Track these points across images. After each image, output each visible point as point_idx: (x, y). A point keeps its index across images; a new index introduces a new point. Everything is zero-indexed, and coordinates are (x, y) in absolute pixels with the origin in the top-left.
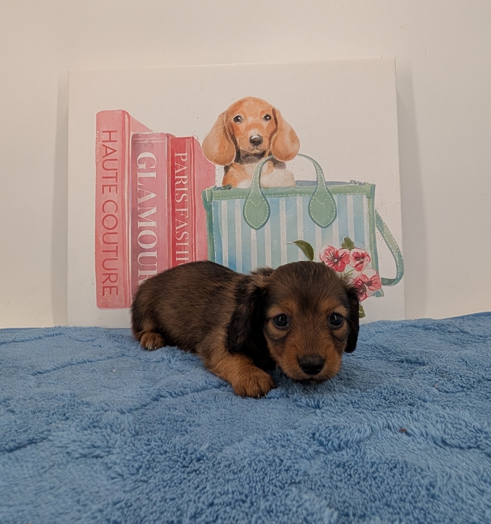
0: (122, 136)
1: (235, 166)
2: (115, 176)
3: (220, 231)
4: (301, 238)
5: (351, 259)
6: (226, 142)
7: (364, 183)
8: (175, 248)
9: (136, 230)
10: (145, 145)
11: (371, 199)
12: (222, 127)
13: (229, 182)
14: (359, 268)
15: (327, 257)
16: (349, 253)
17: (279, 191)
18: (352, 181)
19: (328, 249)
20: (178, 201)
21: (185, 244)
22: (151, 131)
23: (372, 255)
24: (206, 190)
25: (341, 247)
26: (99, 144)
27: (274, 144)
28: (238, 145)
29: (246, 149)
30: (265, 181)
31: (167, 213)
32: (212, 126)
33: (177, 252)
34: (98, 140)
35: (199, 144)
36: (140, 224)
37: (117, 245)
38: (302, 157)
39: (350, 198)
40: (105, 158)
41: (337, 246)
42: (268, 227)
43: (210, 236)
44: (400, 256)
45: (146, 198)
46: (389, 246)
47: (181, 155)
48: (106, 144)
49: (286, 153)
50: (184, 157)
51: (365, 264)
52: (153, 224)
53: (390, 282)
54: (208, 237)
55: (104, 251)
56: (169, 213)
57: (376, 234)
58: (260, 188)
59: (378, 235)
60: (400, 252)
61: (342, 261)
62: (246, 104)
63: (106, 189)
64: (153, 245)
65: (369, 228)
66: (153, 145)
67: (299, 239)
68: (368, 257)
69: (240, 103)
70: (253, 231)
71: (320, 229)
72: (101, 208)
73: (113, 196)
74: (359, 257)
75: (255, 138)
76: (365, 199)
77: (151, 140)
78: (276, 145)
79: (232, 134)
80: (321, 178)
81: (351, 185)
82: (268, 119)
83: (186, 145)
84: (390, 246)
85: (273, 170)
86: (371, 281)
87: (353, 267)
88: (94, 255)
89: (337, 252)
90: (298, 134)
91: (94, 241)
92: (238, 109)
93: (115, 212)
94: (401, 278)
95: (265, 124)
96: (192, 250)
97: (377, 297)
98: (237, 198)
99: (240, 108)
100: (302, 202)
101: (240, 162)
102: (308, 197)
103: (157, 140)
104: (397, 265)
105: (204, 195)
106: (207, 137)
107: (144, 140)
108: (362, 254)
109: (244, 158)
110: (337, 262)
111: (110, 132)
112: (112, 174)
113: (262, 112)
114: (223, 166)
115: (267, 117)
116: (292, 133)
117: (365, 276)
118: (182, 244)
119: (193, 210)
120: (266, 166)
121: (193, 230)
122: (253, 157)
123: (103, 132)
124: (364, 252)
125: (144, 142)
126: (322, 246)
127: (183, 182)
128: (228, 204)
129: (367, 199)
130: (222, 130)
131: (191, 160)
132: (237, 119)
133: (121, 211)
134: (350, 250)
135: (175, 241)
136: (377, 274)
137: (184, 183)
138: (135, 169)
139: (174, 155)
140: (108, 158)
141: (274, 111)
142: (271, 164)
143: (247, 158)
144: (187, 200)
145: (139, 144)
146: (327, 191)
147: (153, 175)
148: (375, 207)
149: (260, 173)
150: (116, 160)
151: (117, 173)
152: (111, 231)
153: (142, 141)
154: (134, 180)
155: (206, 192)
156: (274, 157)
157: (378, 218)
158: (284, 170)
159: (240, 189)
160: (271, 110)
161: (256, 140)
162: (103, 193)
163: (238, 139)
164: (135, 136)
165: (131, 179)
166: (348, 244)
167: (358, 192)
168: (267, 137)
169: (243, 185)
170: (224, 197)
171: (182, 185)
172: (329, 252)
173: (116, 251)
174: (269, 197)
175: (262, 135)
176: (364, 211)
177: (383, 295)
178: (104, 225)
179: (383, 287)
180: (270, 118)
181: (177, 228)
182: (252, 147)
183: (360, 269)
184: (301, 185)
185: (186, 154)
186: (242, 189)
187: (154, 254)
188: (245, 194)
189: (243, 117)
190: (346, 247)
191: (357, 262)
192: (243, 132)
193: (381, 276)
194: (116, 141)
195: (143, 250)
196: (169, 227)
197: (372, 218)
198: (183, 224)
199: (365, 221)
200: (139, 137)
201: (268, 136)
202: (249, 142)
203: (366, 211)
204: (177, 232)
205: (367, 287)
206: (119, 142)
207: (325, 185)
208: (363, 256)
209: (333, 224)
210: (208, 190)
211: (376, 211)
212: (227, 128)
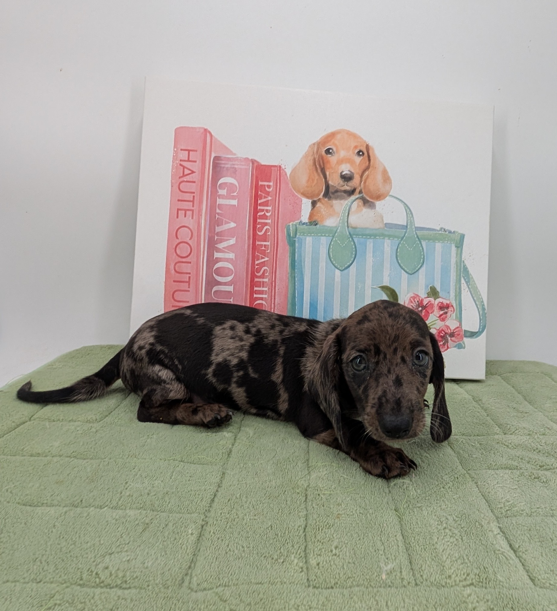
0: (202, 156)
1: (323, 201)
2: (192, 199)
3: (303, 270)
4: (386, 283)
5: (436, 309)
6: (316, 174)
7: (454, 232)
8: (253, 284)
9: (211, 261)
10: (227, 169)
11: (460, 249)
12: (312, 158)
13: (315, 218)
14: (442, 318)
15: (412, 304)
16: (433, 303)
17: (368, 232)
18: (441, 229)
19: (414, 297)
20: (260, 234)
21: (265, 280)
22: (235, 154)
23: (456, 305)
24: (291, 224)
25: (426, 296)
26: (176, 163)
27: (365, 183)
28: (328, 179)
29: (336, 185)
30: (354, 220)
31: (246, 245)
32: (301, 156)
33: (256, 289)
34: (175, 158)
35: (286, 174)
36: (217, 255)
37: (189, 275)
38: (393, 198)
39: (438, 246)
40: (182, 179)
41: (422, 294)
42: (353, 268)
43: (291, 274)
44: (484, 309)
45: (225, 227)
46: (474, 300)
47: (266, 183)
48: (184, 164)
49: (377, 193)
50: (269, 187)
51: (449, 314)
52: (231, 256)
53: (473, 335)
54: (290, 274)
55: (174, 281)
56: (249, 246)
57: (462, 285)
58: (348, 227)
59: (464, 286)
60: (484, 305)
61: (426, 310)
62: (339, 136)
63: (181, 213)
64: (229, 278)
65: (455, 278)
66: (235, 171)
67: (384, 284)
68: (452, 308)
69: (332, 135)
70: (338, 272)
71: (407, 275)
72: (174, 234)
73: (189, 221)
74: (444, 307)
75: (346, 174)
76: (454, 248)
77: (234, 165)
78: (367, 183)
79: (322, 167)
80: (411, 221)
81: (440, 232)
82: (361, 155)
83: (273, 174)
84: (475, 298)
85: (362, 210)
86: (453, 333)
87: (437, 317)
88: (163, 284)
89: (422, 300)
90: (390, 174)
91: (165, 269)
92: (331, 140)
93: (190, 239)
94: (483, 331)
95: (358, 160)
96: (272, 288)
97: (459, 348)
98: (323, 236)
99: (333, 141)
100: (390, 245)
101: (328, 198)
102: (396, 240)
103: (240, 165)
104: (480, 317)
105: (288, 230)
106: (295, 167)
107: (226, 164)
108: (447, 304)
109: (333, 193)
110: (421, 311)
111: (189, 151)
112: (189, 197)
113: (356, 147)
114: (311, 201)
115: (360, 153)
116: (385, 172)
117: (448, 327)
118: (261, 280)
119: (276, 245)
120: (355, 204)
121: (274, 265)
122: (343, 194)
123: (181, 150)
124: (448, 302)
125: (226, 166)
126: (407, 294)
127: (266, 213)
128: (313, 241)
129: (456, 248)
130: (311, 162)
131: (276, 191)
132: (328, 151)
133: (196, 239)
134: (435, 300)
135: (253, 276)
136: (460, 325)
137: (268, 214)
138: (214, 194)
139: (258, 183)
140: (185, 179)
141: (367, 147)
142: (361, 203)
143: (336, 194)
144: (269, 233)
145: (221, 167)
146: (416, 236)
147: (234, 202)
148: (463, 257)
149: (349, 211)
150: (194, 182)
151: (194, 197)
152: (184, 260)
153: (224, 164)
154: (213, 206)
155: (291, 226)
156: (365, 196)
157: (466, 269)
158: (373, 210)
159: (326, 226)
160: (365, 146)
161: (347, 176)
162: (177, 217)
163: (328, 173)
164: (216, 158)
165: (209, 204)
166: (433, 293)
167: (448, 241)
168: (358, 174)
169: (330, 222)
170: (310, 233)
171: (265, 217)
172: (414, 300)
173: (189, 282)
174: (356, 237)
175: (353, 171)
176: (452, 260)
177: (464, 348)
178: (176, 253)
179: (465, 340)
180: (363, 154)
181: (257, 262)
182: (342, 183)
183: (443, 320)
184: (390, 228)
185: (271, 184)
186: (328, 227)
187: (230, 288)
188: (331, 232)
189: (335, 149)
190: (432, 296)
191: (442, 312)
192: (333, 166)
193: (464, 328)
194: (195, 162)
195: (219, 283)
196: (248, 260)
197: (459, 268)
198: (264, 258)
199: (452, 271)
200: (221, 160)
201: (360, 173)
202: (339, 177)
203: (453, 260)
204: (256, 267)
205: (449, 339)
206: (199, 164)
207: (414, 230)
208: (448, 306)
209: (420, 271)
210: (292, 224)
211: (463, 262)
212: (317, 159)
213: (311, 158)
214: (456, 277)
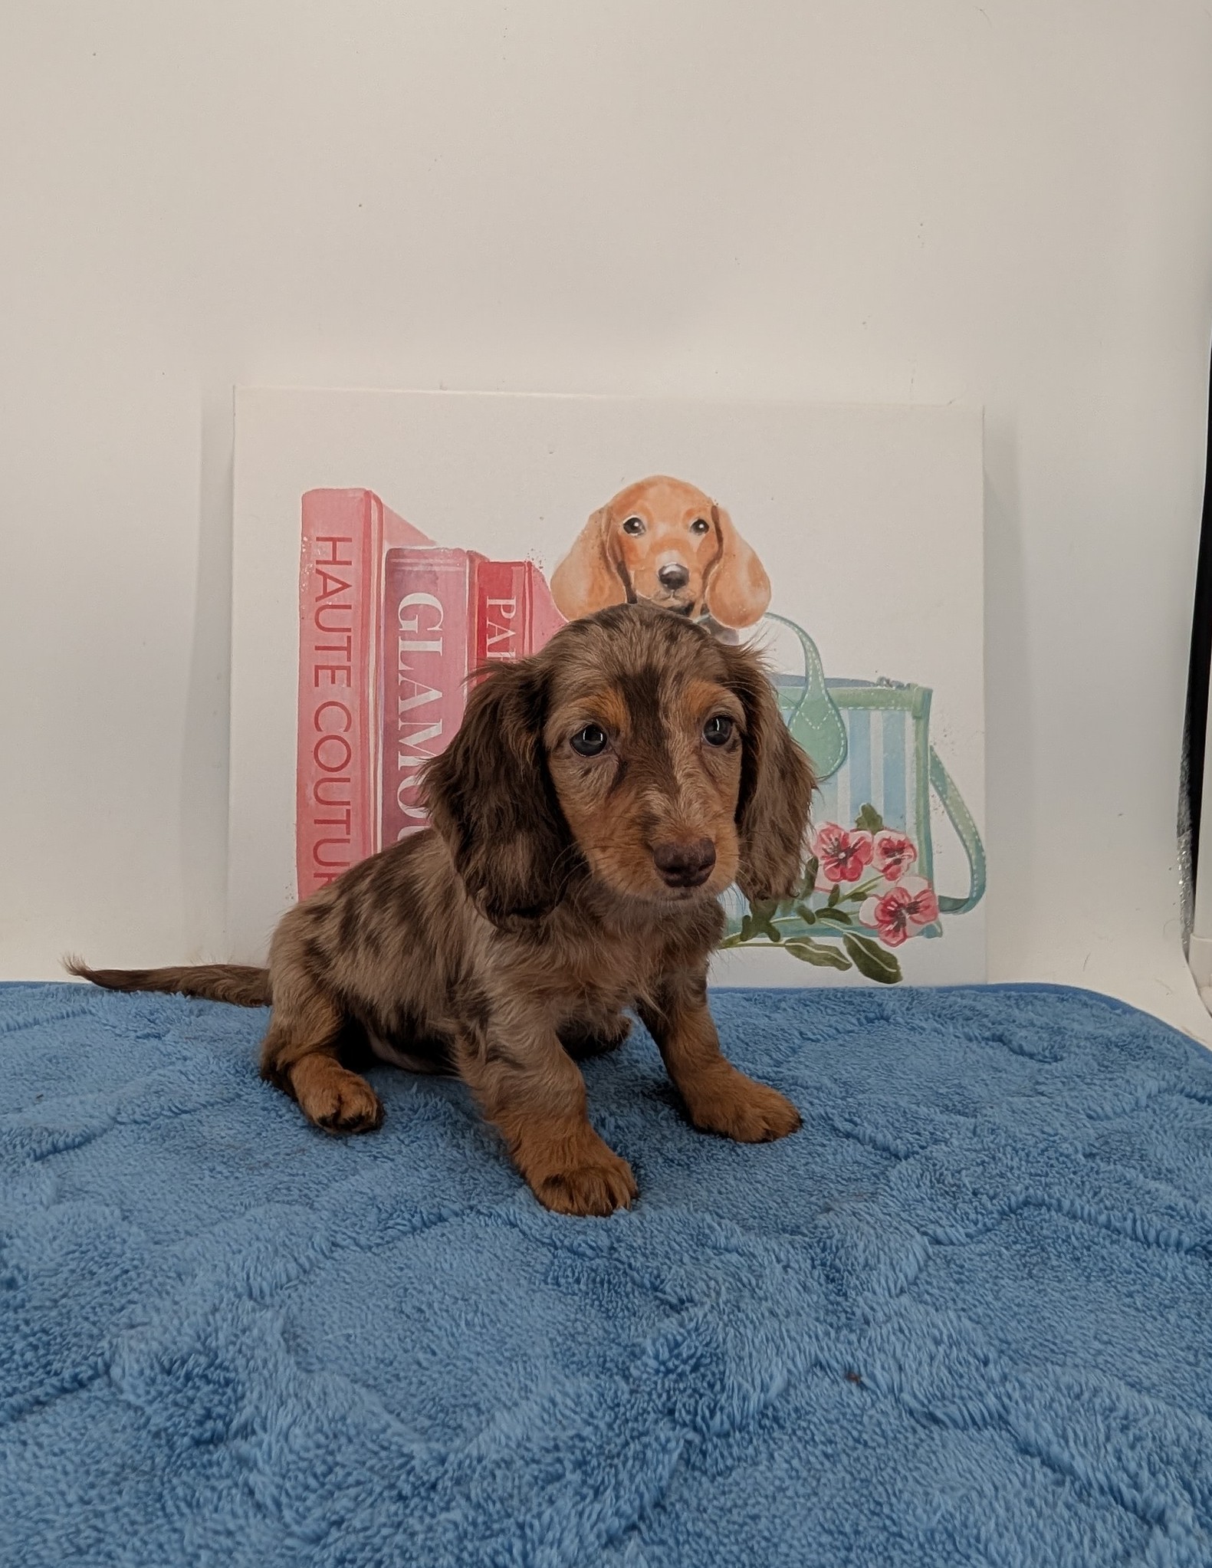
0: (363, 550)
2: (345, 645)
5: (876, 853)
6: (607, 577)
7: (909, 685)
9: (393, 775)
10: (418, 575)
11: (922, 722)
12: (598, 542)
14: (890, 873)
15: (824, 846)
16: (869, 840)
18: (881, 679)
19: (830, 831)
22: (432, 543)
23: (920, 844)
25: (854, 826)
26: (309, 569)
27: (713, 589)
28: (632, 586)
29: (651, 597)
34: (305, 558)
35: (543, 580)
37: (348, 807)
38: (774, 621)
39: (876, 717)
40: (322, 603)
41: (846, 824)
44: (979, 850)
45: (419, 700)
46: (956, 826)
47: (502, 602)
48: (323, 568)
49: (739, 611)
50: (508, 609)
51: (904, 864)
53: (957, 906)
55: (316, 822)
57: (931, 800)
59: (935, 801)
60: (979, 841)
61: (856, 859)
62: (652, 492)
63: (325, 675)
65: (915, 786)
66: (435, 577)
68: (911, 849)
69: (639, 489)
72: (312, 720)
73: (341, 691)
74: (891, 849)
75: (672, 573)
76: (909, 721)
77: (432, 565)
78: (717, 590)
79: (620, 560)
80: (815, 670)
81: (879, 687)
82: (701, 530)
83: (515, 580)
84: (960, 827)
86: (916, 903)
87: (879, 871)
88: (294, 828)
89: (846, 836)
91: (295, 797)
92: (634, 502)
93: (346, 731)
94: (979, 897)
95: (695, 540)
97: (929, 937)
99: (640, 502)
103: (446, 564)
104: (972, 868)
106: (562, 565)
107: (416, 564)
108: (899, 841)
110: (845, 859)
111: (334, 540)
112: (338, 639)
113: (689, 514)
115: (699, 526)
116: (755, 564)
117: (903, 892)
123: (318, 539)
124: (902, 838)
125: (416, 569)
129: (914, 721)
130: (596, 551)
131: (524, 616)
132: (631, 526)
133: (358, 729)
134: (874, 833)
136: (929, 887)
138: (392, 631)
139: (485, 603)
140: (328, 601)
141: (715, 512)
145: (403, 572)
146: (827, 699)
147: (436, 646)
148: (930, 739)
150: (349, 607)
151: (349, 638)
152: (335, 775)
153: (411, 565)
154: (391, 658)
156: (714, 618)
157: (937, 764)
160: (709, 509)
161: (673, 577)
162: (317, 685)
163: (632, 573)
164: (394, 553)
165: (382, 654)
166: (870, 819)
167: (896, 705)
168: (697, 570)
172: (828, 836)
173: (347, 822)
175: (686, 566)
176: (907, 747)
177: (940, 935)
178: (318, 761)
179: (942, 916)
180: (707, 527)
182: (663, 593)
183: (893, 877)
185: (513, 602)
189: (645, 522)
190: (866, 826)
191: (889, 861)
192: (644, 556)
193: (938, 892)
194: (349, 563)
195: (411, 820)
197: (922, 763)
199: (908, 770)
200: (404, 557)
201: (702, 568)
202: (657, 580)
203: (910, 746)
205: (907, 916)
206: (357, 565)
207: (822, 685)
208: (901, 847)
209: (839, 774)
211: (932, 749)
212: (607, 545)
213: (594, 542)
214: (918, 781)
